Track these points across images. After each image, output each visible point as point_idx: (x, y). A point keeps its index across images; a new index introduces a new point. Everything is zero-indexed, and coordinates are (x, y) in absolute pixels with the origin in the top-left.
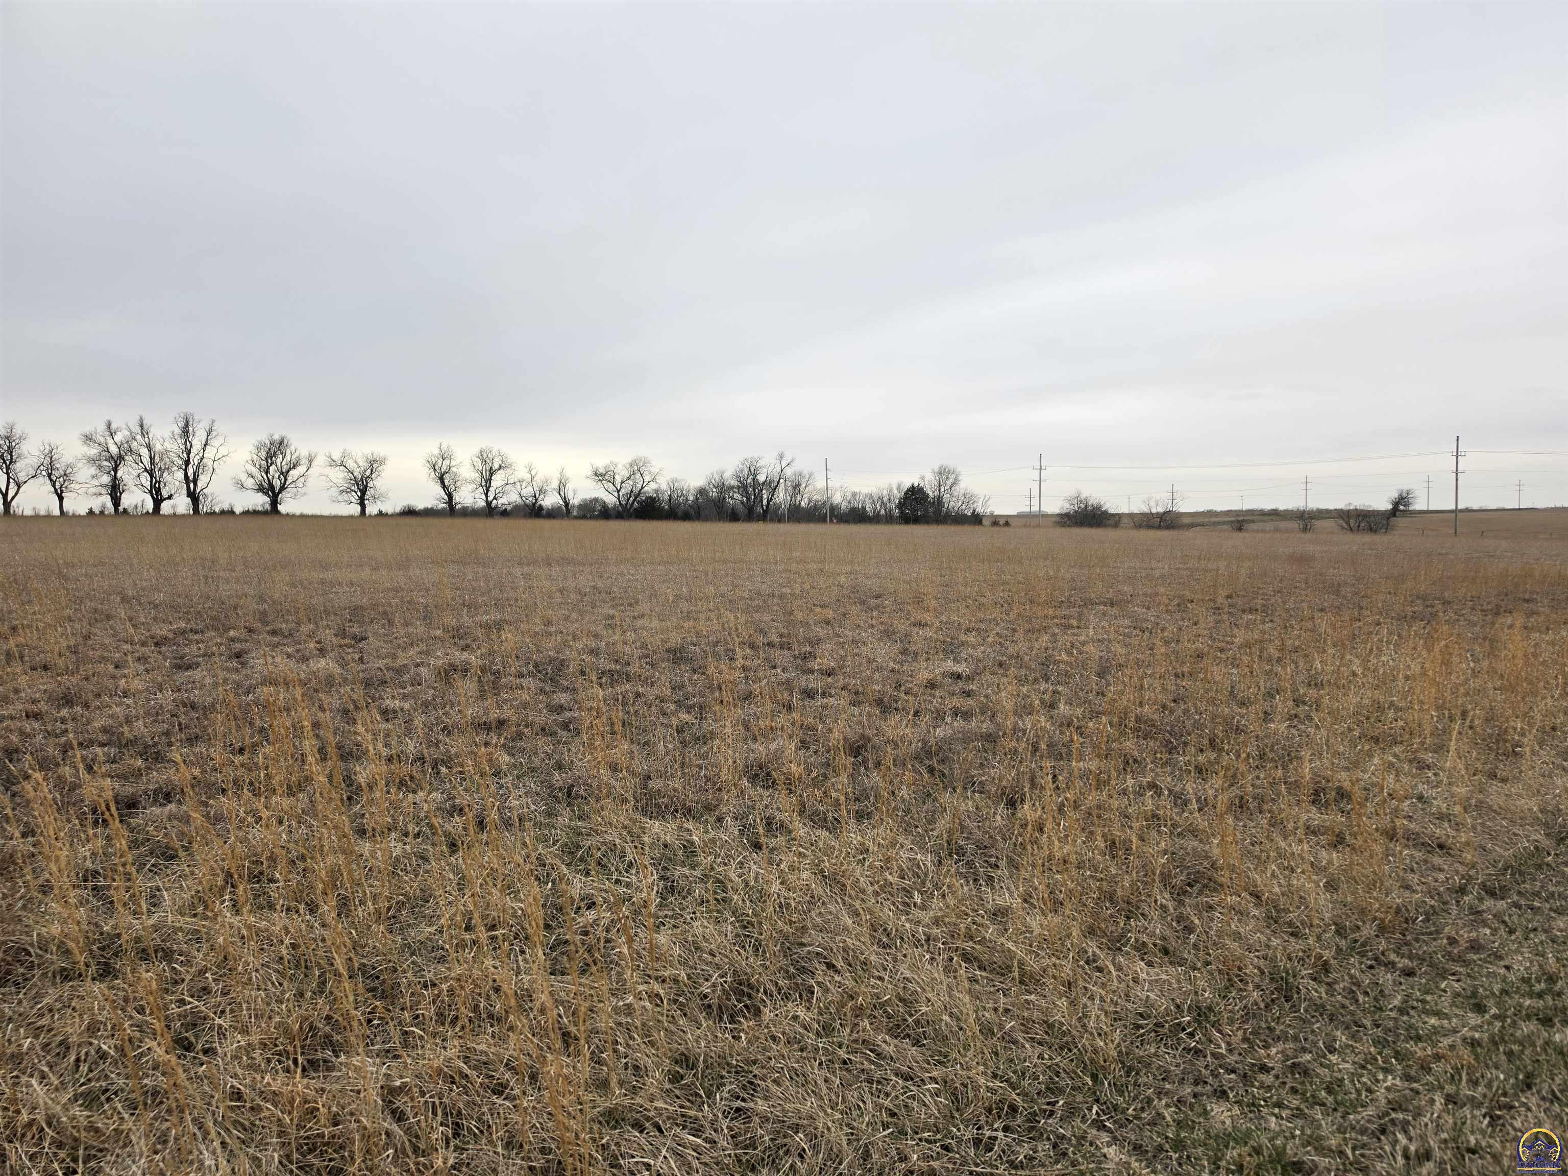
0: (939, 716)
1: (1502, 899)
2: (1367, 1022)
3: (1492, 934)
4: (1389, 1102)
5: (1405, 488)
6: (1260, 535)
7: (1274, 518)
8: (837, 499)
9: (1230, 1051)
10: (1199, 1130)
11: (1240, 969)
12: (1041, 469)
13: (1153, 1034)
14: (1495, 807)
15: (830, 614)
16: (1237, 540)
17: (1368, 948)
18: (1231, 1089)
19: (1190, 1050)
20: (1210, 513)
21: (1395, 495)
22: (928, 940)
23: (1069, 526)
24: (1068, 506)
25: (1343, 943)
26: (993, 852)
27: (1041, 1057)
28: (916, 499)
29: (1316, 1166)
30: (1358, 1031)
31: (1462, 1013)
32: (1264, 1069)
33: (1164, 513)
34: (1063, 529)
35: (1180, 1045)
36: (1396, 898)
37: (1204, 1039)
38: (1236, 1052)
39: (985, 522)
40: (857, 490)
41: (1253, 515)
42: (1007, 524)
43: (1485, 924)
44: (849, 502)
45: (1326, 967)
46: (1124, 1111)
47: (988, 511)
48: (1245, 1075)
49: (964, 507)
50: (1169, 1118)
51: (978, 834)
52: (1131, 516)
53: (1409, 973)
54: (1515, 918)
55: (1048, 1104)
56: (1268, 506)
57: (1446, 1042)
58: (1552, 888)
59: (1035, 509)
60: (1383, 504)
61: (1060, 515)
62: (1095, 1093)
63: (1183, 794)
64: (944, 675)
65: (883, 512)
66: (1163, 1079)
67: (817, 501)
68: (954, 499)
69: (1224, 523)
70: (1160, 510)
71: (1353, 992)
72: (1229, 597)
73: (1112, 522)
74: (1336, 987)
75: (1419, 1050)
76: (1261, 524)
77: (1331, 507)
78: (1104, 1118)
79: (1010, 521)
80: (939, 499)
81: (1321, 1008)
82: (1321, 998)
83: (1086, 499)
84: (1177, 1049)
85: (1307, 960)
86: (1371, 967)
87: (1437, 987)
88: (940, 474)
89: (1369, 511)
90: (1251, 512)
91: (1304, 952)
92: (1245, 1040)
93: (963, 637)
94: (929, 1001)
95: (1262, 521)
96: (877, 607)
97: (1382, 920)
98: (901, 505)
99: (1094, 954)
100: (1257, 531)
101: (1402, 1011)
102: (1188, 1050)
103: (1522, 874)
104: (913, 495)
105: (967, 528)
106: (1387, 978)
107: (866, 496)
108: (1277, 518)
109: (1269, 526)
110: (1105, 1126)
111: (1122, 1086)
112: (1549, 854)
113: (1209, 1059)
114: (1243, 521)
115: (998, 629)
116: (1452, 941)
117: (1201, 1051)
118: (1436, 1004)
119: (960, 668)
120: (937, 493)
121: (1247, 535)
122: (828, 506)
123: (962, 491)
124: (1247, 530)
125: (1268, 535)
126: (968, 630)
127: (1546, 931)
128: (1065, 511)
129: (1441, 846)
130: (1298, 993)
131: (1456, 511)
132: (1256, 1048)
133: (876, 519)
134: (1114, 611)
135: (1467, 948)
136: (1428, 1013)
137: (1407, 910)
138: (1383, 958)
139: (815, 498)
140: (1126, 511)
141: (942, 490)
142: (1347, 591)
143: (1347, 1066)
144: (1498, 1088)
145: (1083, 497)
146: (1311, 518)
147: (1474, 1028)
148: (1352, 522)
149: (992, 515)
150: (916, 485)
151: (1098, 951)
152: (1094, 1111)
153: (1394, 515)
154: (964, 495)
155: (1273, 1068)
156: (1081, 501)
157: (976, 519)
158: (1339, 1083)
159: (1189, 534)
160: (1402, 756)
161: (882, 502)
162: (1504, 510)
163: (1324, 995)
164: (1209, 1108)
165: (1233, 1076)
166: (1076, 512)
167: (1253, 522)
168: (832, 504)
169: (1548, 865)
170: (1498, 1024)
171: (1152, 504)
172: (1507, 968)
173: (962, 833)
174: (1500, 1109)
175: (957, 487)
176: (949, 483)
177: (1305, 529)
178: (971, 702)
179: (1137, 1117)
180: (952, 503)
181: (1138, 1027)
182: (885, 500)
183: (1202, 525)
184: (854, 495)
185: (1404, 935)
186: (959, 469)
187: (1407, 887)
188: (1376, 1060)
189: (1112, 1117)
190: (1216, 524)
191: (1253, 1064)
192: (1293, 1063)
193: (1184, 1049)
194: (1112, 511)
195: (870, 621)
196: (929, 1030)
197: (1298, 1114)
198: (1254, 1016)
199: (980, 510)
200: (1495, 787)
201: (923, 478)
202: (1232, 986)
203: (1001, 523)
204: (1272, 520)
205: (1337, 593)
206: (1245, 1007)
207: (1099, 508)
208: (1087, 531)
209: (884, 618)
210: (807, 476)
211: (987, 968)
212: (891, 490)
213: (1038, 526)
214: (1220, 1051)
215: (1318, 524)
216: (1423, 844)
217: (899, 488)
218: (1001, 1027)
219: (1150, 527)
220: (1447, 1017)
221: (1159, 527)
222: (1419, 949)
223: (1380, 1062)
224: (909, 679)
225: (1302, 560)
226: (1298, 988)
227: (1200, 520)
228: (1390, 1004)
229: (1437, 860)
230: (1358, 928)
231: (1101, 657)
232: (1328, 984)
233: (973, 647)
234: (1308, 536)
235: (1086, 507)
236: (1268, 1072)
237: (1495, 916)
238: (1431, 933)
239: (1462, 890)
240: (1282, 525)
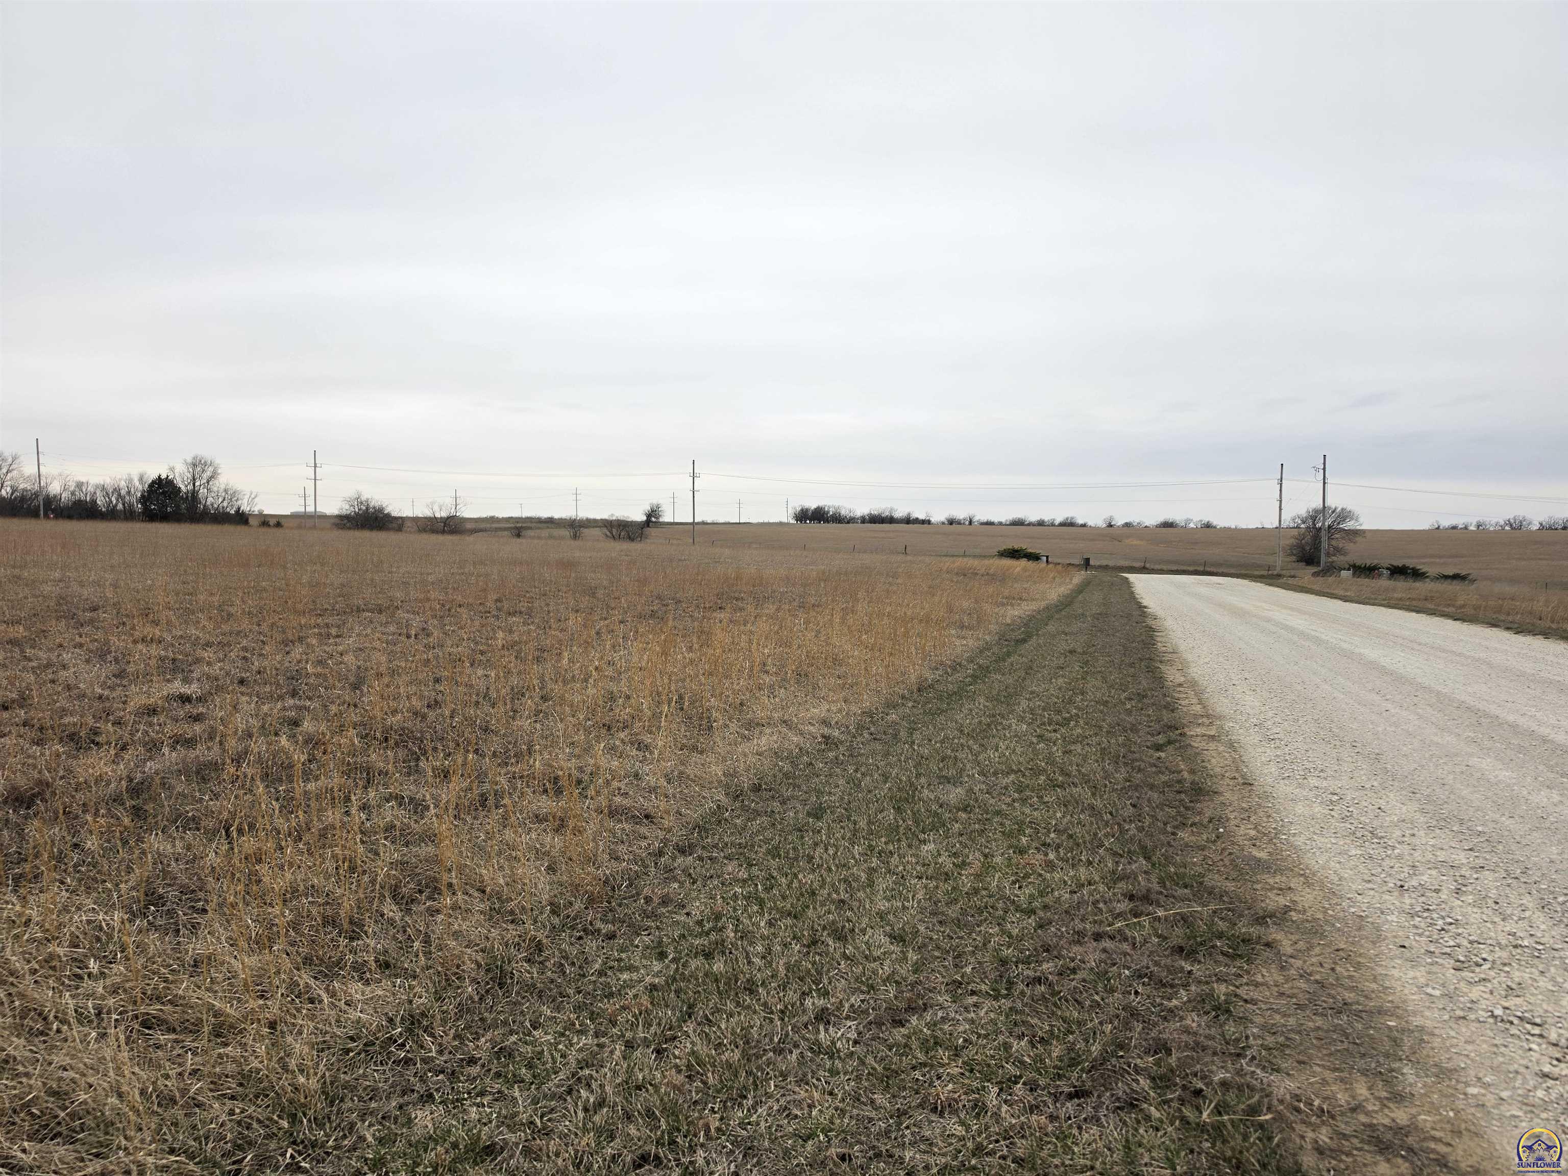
0: (153, 747)
1: (690, 855)
2: (571, 992)
3: (679, 887)
4: (579, 1062)
5: (655, 502)
6: (536, 541)
7: (549, 525)
8: (55, 488)
9: (441, 1052)
10: (401, 1141)
11: (458, 967)
12: (315, 467)
13: (363, 1055)
14: (692, 776)
15: (20, 631)
16: (513, 547)
17: (578, 921)
18: (437, 1090)
19: (400, 1061)
20: (492, 519)
21: (648, 508)
22: (98, 1014)
23: (350, 528)
24: (347, 507)
25: (556, 921)
26: (201, 895)
27: (231, 1113)
28: (163, 493)
29: (507, 1144)
30: (562, 1002)
31: (649, 963)
32: (472, 1061)
33: (448, 518)
34: (340, 531)
35: (389, 1058)
36: (607, 870)
37: (415, 1047)
38: (446, 1052)
39: (252, 521)
40: (84, 480)
41: (532, 522)
42: (278, 525)
43: (675, 879)
44: (73, 493)
45: (539, 947)
46: (323, 1146)
47: (256, 510)
48: (453, 1072)
49: (225, 504)
50: (370, 1139)
51: (183, 879)
52: (415, 520)
53: (611, 936)
54: (698, 869)
55: (234, 1163)
56: (544, 514)
57: (631, 993)
58: (726, 839)
59: (310, 509)
60: (639, 517)
61: (340, 517)
62: (291, 1135)
63: (424, 801)
64: (168, 698)
65: (120, 506)
66: (371, 1099)
67: (25, 490)
68: (213, 495)
69: (505, 529)
70: (444, 514)
71: (562, 965)
72: (498, 600)
73: (395, 525)
74: (547, 964)
75: (609, 1006)
76: (538, 531)
77: (598, 517)
78: (300, 1159)
79: (283, 521)
80: (194, 494)
81: (531, 987)
82: (532, 978)
83: (367, 501)
84: (387, 1064)
85: (523, 944)
86: (580, 938)
87: (632, 945)
88: (194, 465)
89: (628, 522)
90: (530, 520)
91: (520, 936)
92: (457, 1036)
93: (200, 653)
94: (91, 1086)
95: (539, 528)
96: (91, 621)
97: (593, 893)
98: (144, 499)
99: (307, 985)
100: (533, 538)
101: (601, 973)
102: (397, 1062)
103: (706, 831)
104: (159, 487)
105: (228, 528)
106: (591, 945)
107: (97, 486)
108: (553, 526)
109: (545, 533)
110: (300, 1167)
111: (324, 1118)
112: (727, 810)
113: (418, 1065)
114: (521, 527)
115: (244, 643)
116: (648, 900)
117: (411, 1059)
118: (630, 960)
119: (191, 689)
120: (190, 487)
121: (524, 541)
122: (41, 498)
123: (223, 487)
124: (524, 537)
125: (543, 542)
126: (208, 644)
127: (719, 877)
128: (344, 512)
129: (647, 817)
130: (512, 978)
131: (693, 524)
132: (467, 1042)
133: (111, 515)
134: (383, 618)
135: (659, 904)
136: (621, 970)
137: (614, 879)
138: (590, 928)
139: (21, 486)
140: (410, 515)
141: (197, 484)
142: (600, 593)
143: (549, 1037)
144: (666, 1023)
145: (363, 498)
146: (581, 526)
147: (656, 975)
148: (614, 531)
149: (261, 515)
150: (163, 476)
151: (312, 982)
152: (288, 1155)
153: (648, 526)
154: (226, 491)
155: (480, 1059)
156: (361, 503)
157: (241, 518)
158: (539, 1056)
159: (470, 539)
160: (627, 740)
161: (119, 495)
162: (729, 523)
163: (535, 975)
164: (413, 1116)
165: (441, 1077)
166: (357, 514)
167: (530, 528)
168: (48, 496)
169: (726, 820)
170: (674, 966)
171: (436, 508)
172: (688, 914)
173: (164, 880)
174: (666, 1043)
175: (216, 482)
176: (206, 476)
177: (575, 537)
178: (198, 728)
179: (336, 1148)
180: (211, 499)
181: (348, 1051)
182: (123, 492)
183: (481, 530)
184: (80, 485)
185: (610, 903)
186: (217, 461)
187: (617, 859)
188: (574, 1025)
189: (309, 1155)
190: (497, 529)
191: (462, 1060)
192: (501, 1048)
193: (394, 1062)
194: (395, 514)
195: (78, 639)
196: (89, 1121)
197: (500, 1096)
198: (468, 1010)
199: (245, 508)
200: (695, 757)
201: (172, 469)
202: (450, 985)
203: (271, 523)
204: (548, 527)
205: (593, 595)
206: (459, 1004)
207: (381, 510)
208: (366, 534)
209: (99, 635)
210: (10, 460)
211: (179, 1029)
212: (131, 480)
213: (314, 527)
214: (430, 1055)
215: (585, 531)
216: (633, 817)
217: (141, 479)
218: (184, 1092)
219: (434, 531)
220: (637, 969)
221: (443, 532)
222: (620, 912)
223: (577, 1026)
224: (121, 705)
225: (567, 565)
226: (512, 973)
227: (483, 526)
228: (591, 969)
229: (643, 830)
230: (571, 904)
231: (359, 667)
232: (541, 963)
233: (209, 664)
234: (578, 543)
235: (367, 509)
236: (476, 1063)
237: (683, 871)
238: (633, 896)
239: (661, 853)
240: (557, 532)
